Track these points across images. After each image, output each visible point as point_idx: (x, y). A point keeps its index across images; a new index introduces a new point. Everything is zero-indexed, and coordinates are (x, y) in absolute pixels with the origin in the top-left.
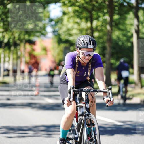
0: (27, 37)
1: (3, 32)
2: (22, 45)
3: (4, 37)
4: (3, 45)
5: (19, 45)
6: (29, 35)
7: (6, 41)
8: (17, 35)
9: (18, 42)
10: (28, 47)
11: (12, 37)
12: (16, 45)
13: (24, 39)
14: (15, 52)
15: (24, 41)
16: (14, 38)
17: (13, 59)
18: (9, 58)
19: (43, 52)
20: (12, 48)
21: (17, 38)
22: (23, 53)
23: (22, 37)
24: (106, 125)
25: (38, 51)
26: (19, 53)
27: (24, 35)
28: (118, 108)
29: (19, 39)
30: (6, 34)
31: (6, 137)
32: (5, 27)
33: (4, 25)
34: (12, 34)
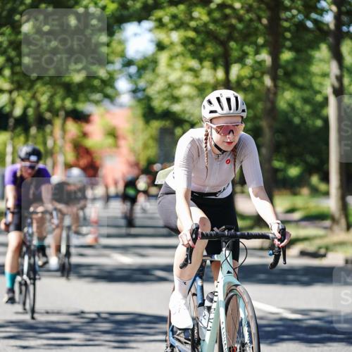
0: (68, 103)
1: (10, 92)
2: (58, 122)
3: (13, 103)
4: (11, 122)
5: (50, 122)
6: (76, 100)
7: (18, 112)
8: (44, 99)
9: (48, 115)
10: (72, 127)
11: (33, 103)
12: (42, 122)
13: (63, 107)
14: (40, 139)
15: (62, 113)
16: (39, 105)
19: (110, 141)
20: (33, 131)
21: (44, 107)
22: (59, 142)
23: (58, 103)
24: (261, 318)
25: (96, 137)
26: (50, 143)
27: (63, 99)
28: (291, 277)
29: (51, 108)
30: (18, 95)
31: (16, 346)
32: (16, 78)
33: (13, 73)
34: (34, 97)
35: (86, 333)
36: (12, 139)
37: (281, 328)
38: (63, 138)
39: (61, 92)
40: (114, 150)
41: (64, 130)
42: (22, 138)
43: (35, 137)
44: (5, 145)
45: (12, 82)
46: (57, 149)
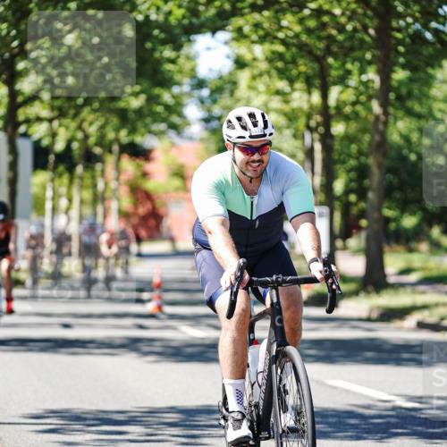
0: (124, 136)
1: (50, 121)
2: (110, 160)
3: (54, 135)
4: (52, 158)
5: (100, 159)
6: (133, 131)
7: (60, 146)
8: (92, 129)
9: (98, 150)
10: (128, 165)
11: (80, 135)
12: (90, 159)
13: (117, 140)
14: (88, 181)
15: (116, 148)
16: (86, 137)
17: (82, 202)
18: (70, 200)
19: (177, 182)
20: (79, 169)
21: (92, 140)
22: (113, 185)
26: (101, 185)
27: (117, 130)
28: (406, 356)
29: (101, 142)
30: (60, 125)
31: (59, 442)
32: (57, 103)
33: (53, 98)
34: (80, 127)
35: (147, 425)
36: (52, 180)
37: (393, 420)
38: (117, 179)
39: (115, 120)
40: (181, 194)
41: (118, 168)
42: (66, 179)
43: (81, 178)
44: (44, 188)
45: (52, 108)
46: (108, 194)
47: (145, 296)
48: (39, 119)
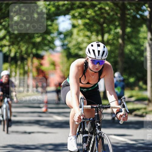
0: (34, 51)
1: (9, 46)
2: (29, 60)
3: (10, 51)
4: (9, 59)
5: (26, 59)
6: (37, 49)
7: (12, 54)
8: (24, 49)
9: (25, 56)
10: (36, 61)
11: (19, 51)
12: (23, 59)
13: (32, 53)
14: (22, 66)
15: (31, 55)
16: (21, 52)
17: (20, 74)
18: (16, 73)
19: (52, 67)
20: (19, 63)
21: (24, 52)
22: (30, 68)
23: (29, 50)
24: (118, 143)
25: (46, 65)
26: (26, 68)
27: (32, 49)
28: (131, 125)
29: (27, 53)
32: (11, 40)
33: (10, 38)
34: (19, 48)
36: (10, 66)
38: (32, 66)
39: (31, 46)
40: (54, 71)
41: (32, 62)
42: (14, 66)
45: (10, 42)
46: (30, 70)
47: (42, 105)
48: (5, 46)
